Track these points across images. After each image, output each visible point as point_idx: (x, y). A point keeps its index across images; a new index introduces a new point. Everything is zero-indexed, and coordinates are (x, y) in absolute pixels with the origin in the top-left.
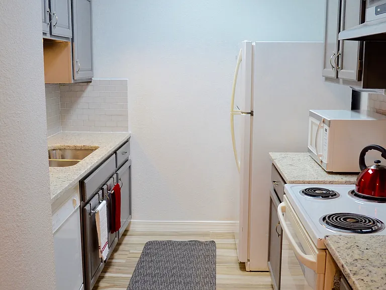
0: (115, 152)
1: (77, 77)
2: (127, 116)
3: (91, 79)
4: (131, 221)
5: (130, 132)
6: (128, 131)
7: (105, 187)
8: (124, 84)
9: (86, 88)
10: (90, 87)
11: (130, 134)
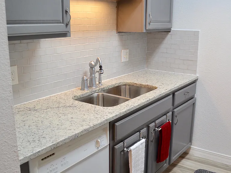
0: (173, 93)
1: (148, 27)
2: (197, 61)
3: (170, 29)
4: (192, 146)
5: (198, 75)
6: (196, 74)
7: (152, 125)
8: (196, 34)
9: (166, 37)
10: (169, 36)
11: (198, 77)
